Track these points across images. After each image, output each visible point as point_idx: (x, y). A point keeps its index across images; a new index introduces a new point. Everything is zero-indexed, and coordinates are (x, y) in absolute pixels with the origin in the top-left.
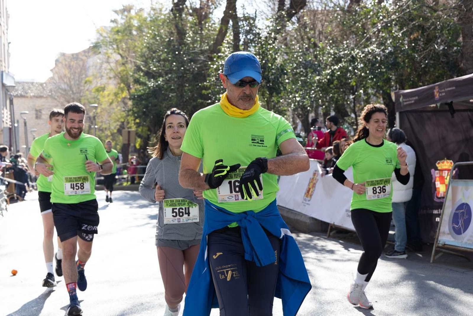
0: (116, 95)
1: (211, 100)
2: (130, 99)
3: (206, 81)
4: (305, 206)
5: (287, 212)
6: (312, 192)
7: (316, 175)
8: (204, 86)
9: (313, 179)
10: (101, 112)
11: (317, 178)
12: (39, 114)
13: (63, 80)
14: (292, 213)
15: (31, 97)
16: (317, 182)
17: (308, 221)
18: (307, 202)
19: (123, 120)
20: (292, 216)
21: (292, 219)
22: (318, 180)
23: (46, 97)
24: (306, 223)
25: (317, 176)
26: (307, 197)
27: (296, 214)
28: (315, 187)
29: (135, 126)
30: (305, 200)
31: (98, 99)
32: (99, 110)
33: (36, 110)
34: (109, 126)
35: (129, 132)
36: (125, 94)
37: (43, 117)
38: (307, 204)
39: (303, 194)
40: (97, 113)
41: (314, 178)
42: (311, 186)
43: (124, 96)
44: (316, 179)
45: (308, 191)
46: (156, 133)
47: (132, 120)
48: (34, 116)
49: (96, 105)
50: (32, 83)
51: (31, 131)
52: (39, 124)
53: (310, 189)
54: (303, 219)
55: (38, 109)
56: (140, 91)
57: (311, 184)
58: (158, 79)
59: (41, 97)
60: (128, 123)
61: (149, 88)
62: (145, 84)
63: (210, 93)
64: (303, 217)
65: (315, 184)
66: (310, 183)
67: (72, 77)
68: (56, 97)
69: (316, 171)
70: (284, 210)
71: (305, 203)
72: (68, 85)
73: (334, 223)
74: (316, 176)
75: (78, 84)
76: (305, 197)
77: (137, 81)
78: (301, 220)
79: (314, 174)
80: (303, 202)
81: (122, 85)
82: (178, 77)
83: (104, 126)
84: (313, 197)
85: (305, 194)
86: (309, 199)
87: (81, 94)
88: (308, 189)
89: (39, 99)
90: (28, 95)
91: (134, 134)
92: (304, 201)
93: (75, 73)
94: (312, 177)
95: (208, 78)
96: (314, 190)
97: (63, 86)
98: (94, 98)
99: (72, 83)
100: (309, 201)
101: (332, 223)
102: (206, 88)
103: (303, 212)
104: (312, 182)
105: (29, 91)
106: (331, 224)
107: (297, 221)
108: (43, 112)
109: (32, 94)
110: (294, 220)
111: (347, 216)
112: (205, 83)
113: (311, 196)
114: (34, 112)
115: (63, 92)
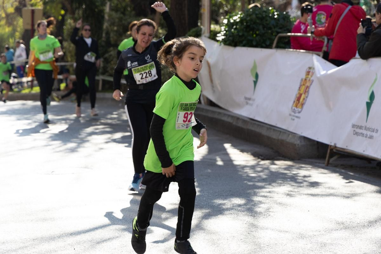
4: (294, 120)
5: (268, 129)
6: (304, 99)
7: (311, 74)
9: (306, 80)
11: (311, 79)
14: (274, 130)
16: (311, 85)
17: (298, 142)
18: (297, 115)
20: (274, 136)
21: (274, 139)
22: (313, 81)
24: (295, 145)
25: (312, 76)
26: (296, 107)
27: (281, 132)
28: (308, 91)
29: (41, 3)
30: (294, 111)
35: (33, 12)
38: (297, 117)
39: (292, 103)
41: (308, 79)
42: (302, 92)
44: (309, 80)
45: (299, 99)
46: (73, 13)
53: (301, 95)
54: (290, 139)
57: (303, 88)
64: (290, 136)
65: (308, 87)
66: (301, 86)
69: (310, 68)
70: (263, 126)
71: (294, 116)
73: (335, 144)
74: (309, 76)
76: (293, 108)
78: (288, 141)
79: (308, 73)
80: (290, 115)
84: (305, 107)
85: (294, 102)
86: (300, 110)
88: (298, 96)
91: (41, 14)
92: (293, 114)
94: (304, 77)
96: (307, 97)
100: (299, 112)
101: (333, 144)
103: (291, 129)
104: (304, 85)
106: (331, 146)
107: (282, 143)
110: (278, 140)
111: (354, 134)
113: (303, 105)
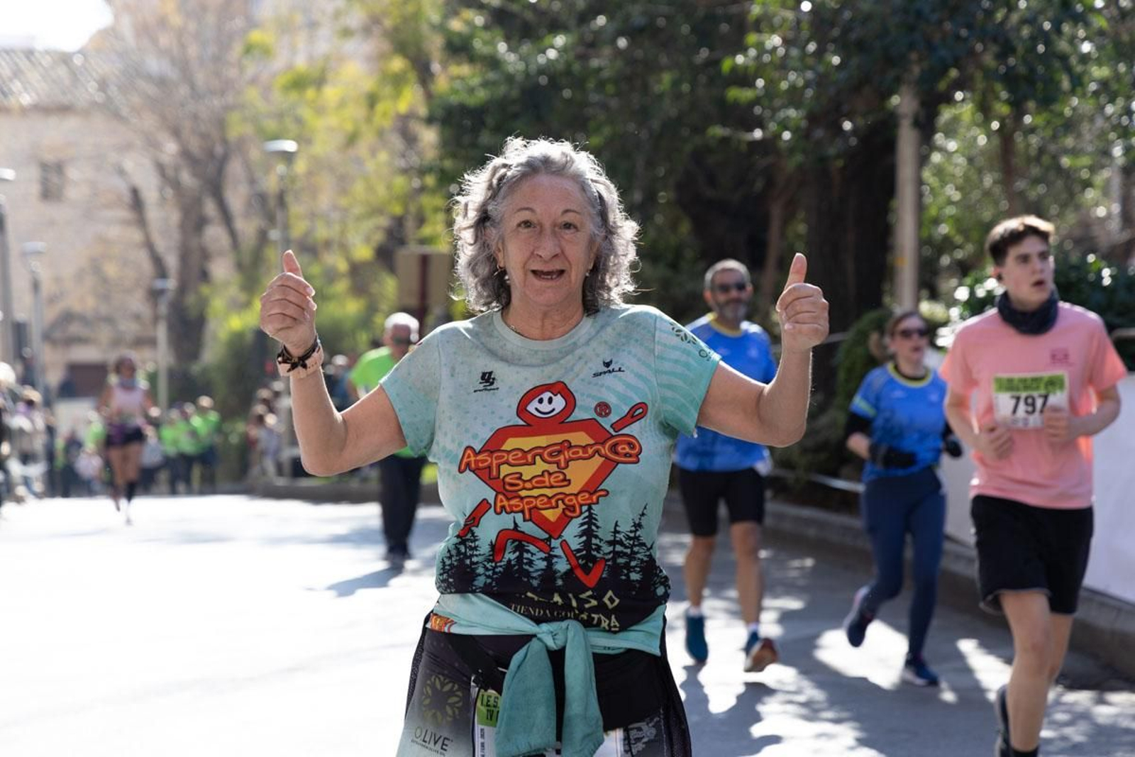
0: (372, 100)
1: (762, 127)
2: (430, 120)
3: (743, 49)
8: (735, 68)
10: (310, 174)
12: (55, 179)
13: (155, 41)
15: (24, 111)
19: (397, 210)
23: (86, 113)
31: (299, 121)
32: (301, 166)
33: (44, 167)
34: (343, 232)
35: (425, 260)
36: (411, 99)
37: (72, 193)
40: (293, 180)
43: (403, 106)
47: (436, 210)
48: (35, 189)
49: (289, 146)
50: (29, 53)
51: (24, 255)
52: (52, 223)
55: (50, 157)
56: (471, 90)
58: (547, 40)
59: (64, 109)
60: (421, 220)
61: (510, 78)
62: (493, 62)
63: (757, 101)
67: (192, 26)
68: (125, 111)
72: (173, 62)
75: (218, 59)
77: (458, 48)
81: (398, 64)
82: (633, 33)
83: (322, 232)
87: (230, 99)
89: (53, 121)
90: (12, 101)
93: (204, 8)
95: (752, 38)
97: (154, 65)
98: (280, 116)
99: (193, 51)
102: (743, 78)
105: (16, 86)
108: (73, 173)
109: (26, 100)
110: (1113, 633)
112: (740, 59)
114: (34, 173)
115: (151, 90)
